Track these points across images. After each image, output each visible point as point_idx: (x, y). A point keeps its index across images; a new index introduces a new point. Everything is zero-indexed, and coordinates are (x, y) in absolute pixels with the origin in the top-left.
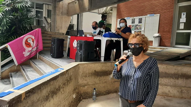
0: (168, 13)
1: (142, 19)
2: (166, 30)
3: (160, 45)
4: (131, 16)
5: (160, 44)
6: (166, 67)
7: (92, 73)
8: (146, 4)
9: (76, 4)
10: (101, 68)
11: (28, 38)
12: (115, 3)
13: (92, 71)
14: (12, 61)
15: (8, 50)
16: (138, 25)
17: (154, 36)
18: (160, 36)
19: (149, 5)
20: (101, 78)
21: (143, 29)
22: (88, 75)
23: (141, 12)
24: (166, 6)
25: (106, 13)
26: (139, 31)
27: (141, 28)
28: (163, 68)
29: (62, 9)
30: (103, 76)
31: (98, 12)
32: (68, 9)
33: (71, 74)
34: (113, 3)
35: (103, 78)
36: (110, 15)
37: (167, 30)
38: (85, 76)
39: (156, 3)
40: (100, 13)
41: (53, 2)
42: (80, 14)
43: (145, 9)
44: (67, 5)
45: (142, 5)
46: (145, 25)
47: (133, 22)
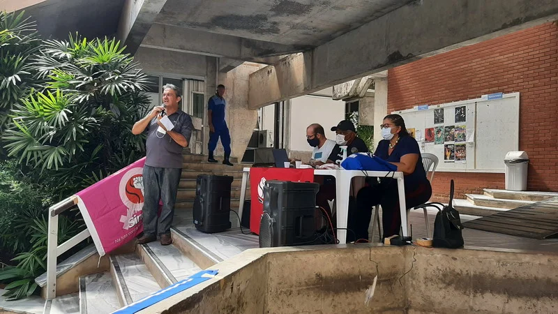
0: (546, 87)
1: (465, 110)
2: (542, 139)
3: (529, 187)
4: (430, 102)
5: (528, 182)
6: (549, 261)
7: (310, 283)
8: (474, 64)
9: (270, 75)
10: (337, 265)
11: (135, 176)
12: (380, 67)
13: (309, 276)
14: (88, 242)
15: (79, 210)
16: (453, 127)
17: (506, 159)
18: (527, 158)
19: (484, 68)
20: (337, 298)
21: (470, 139)
22: (298, 288)
23: (460, 89)
24: (537, 67)
25: (357, 96)
26: (457, 146)
27: (464, 136)
28: (540, 264)
29: (233, 90)
30: (344, 291)
31: (332, 94)
32: (250, 89)
33: (242, 288)
34: (375, 68)
35: (345, 300)
36: (368, 100)
37: (545, 138)
38: (287, 290)
39: (507, 59)
40: (338, 96)
41: (208, 73)
42: (281, 103)
43: (473, 80)
44: (247, 78)
45: (462, 67)
46: (475, 128)
47: (439, 118)
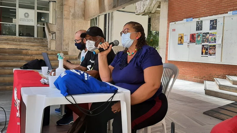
4: (194, 17)
29: (75, 8)
46: (223, 34)
47: (199, 27)
